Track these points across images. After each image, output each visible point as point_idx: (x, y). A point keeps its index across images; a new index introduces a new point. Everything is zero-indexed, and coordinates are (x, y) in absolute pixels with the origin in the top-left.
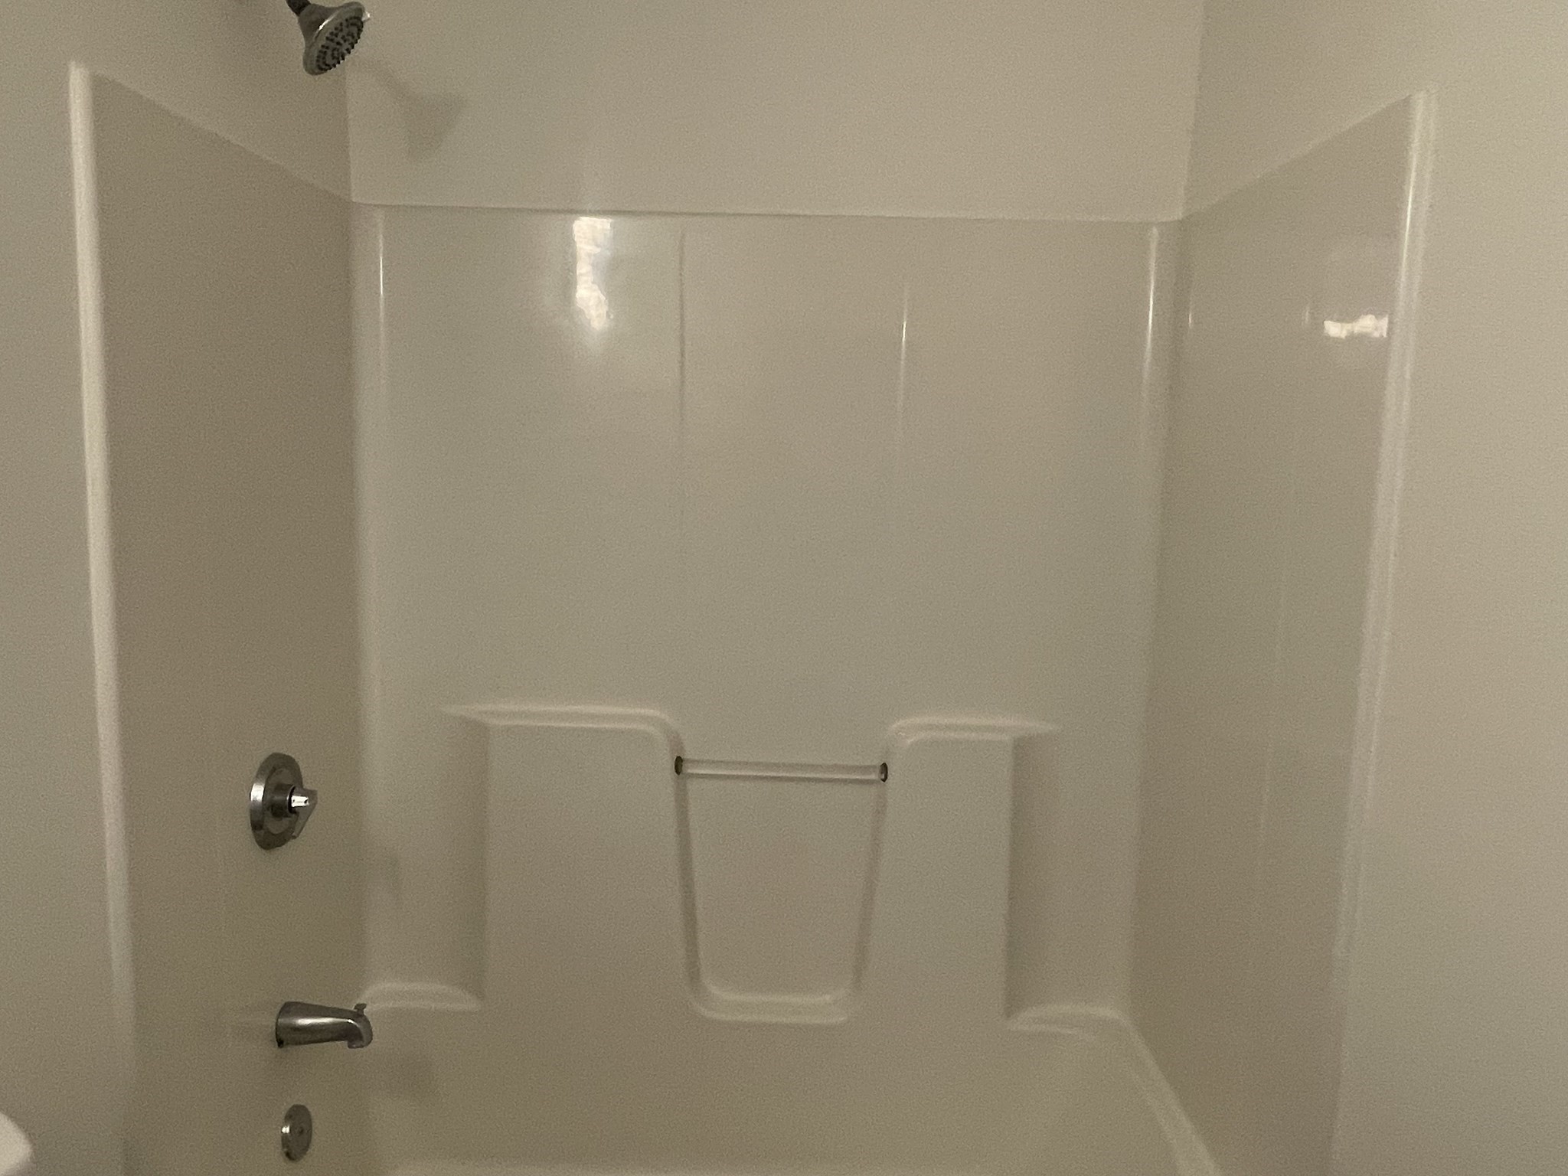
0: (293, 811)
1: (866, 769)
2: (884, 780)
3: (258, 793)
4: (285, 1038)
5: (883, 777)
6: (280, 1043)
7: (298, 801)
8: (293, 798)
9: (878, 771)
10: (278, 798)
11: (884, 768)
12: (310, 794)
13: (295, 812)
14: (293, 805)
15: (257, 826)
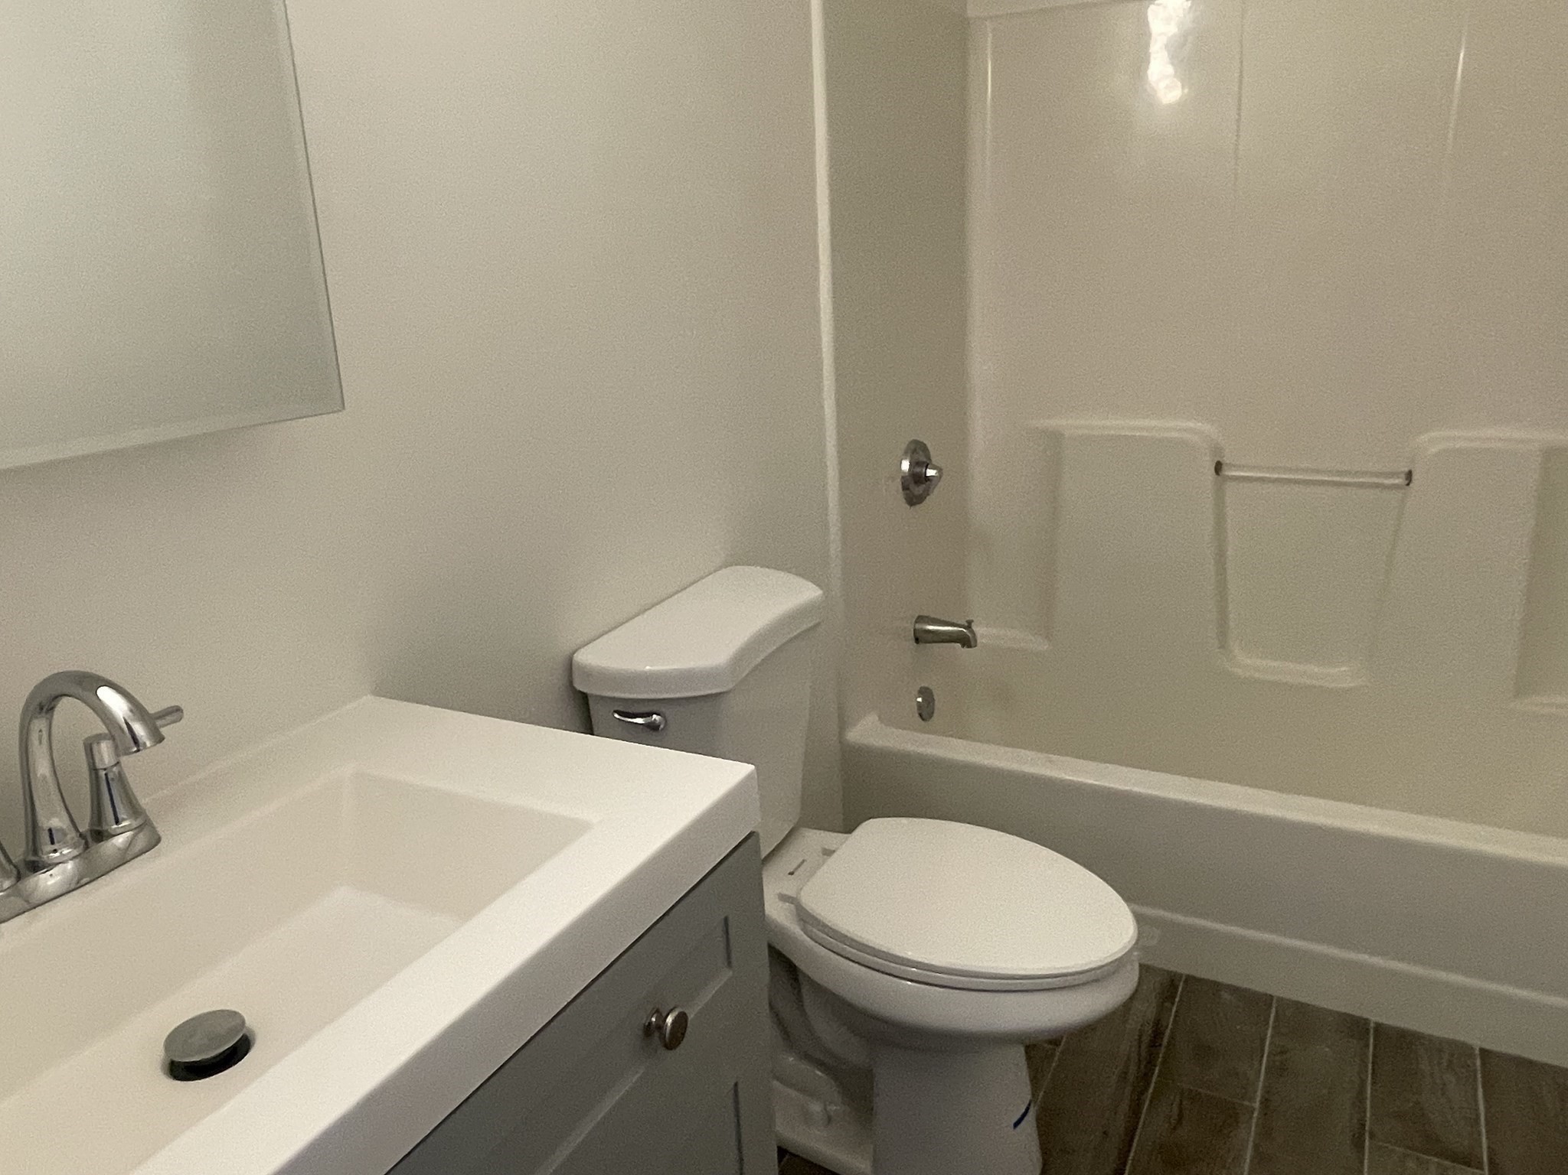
0: (928, 479)
1: (1392, 475)
2: (1408, 484)
3: (905, 466)
4: (920, 638)
5: (1407, 482)
6: (917, 640)
7: (931, 472)
8: (928, 470)
9: (1403, 476)
10: (918, 470)
11: (1409, 475)
12: (940, 470)
13: (929, 480)
14: (928, 475)
15: (905, 488)
